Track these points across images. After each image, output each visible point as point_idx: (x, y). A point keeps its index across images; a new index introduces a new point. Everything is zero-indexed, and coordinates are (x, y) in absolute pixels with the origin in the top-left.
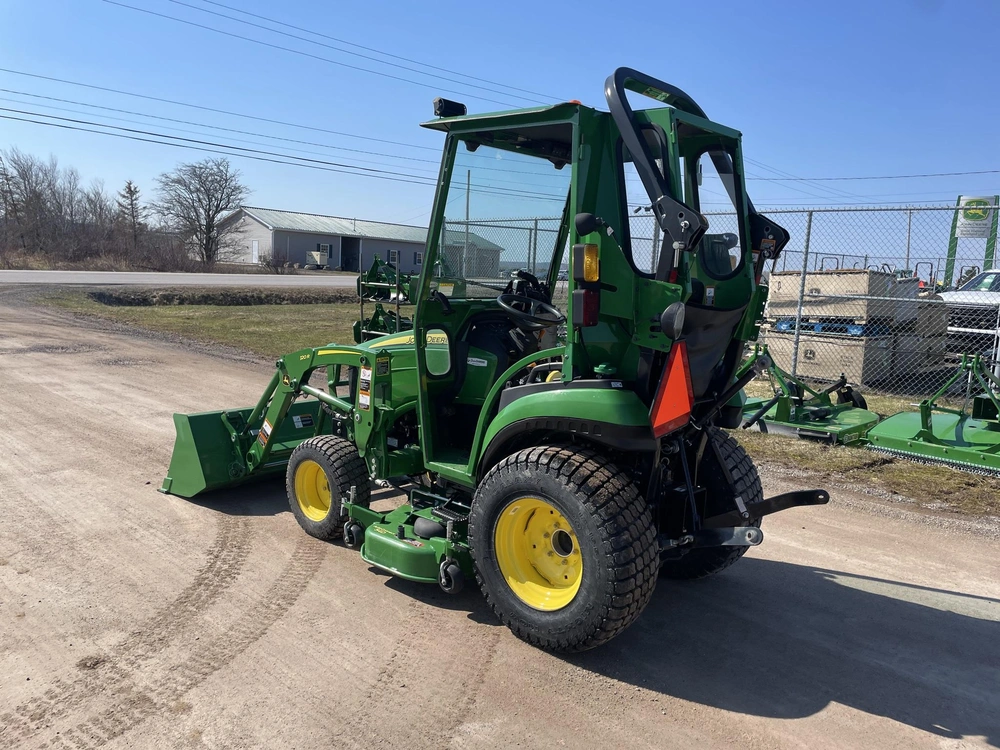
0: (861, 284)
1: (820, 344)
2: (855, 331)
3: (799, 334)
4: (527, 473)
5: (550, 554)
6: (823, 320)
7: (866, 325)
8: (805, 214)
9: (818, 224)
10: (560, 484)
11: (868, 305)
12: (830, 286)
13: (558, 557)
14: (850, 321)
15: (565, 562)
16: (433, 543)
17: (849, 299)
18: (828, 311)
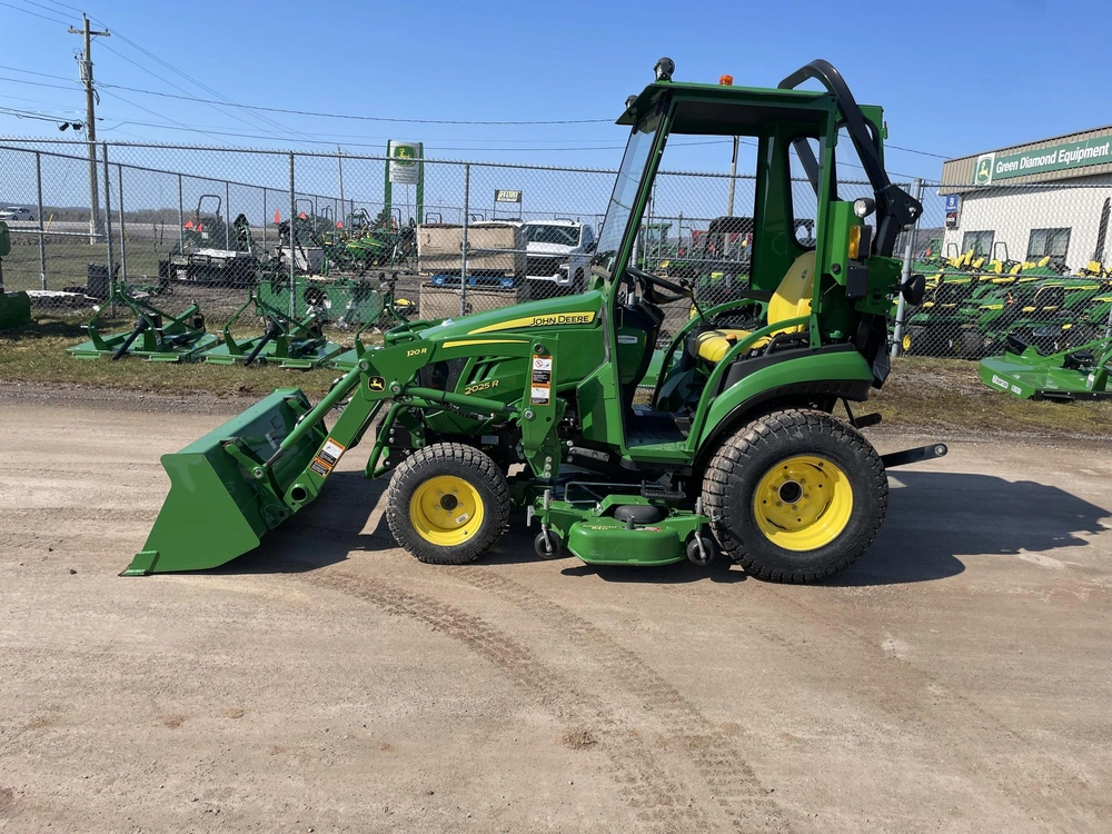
0: (507, 239)
1: (476, 297)
2: (506, 284)
3: (466, 289)
4: (799, 435)
5: (779, 504)
6: (475, 273)
7: (515, 277)
8: (463, 166)
9: (477, 178)
10: (836, 438)
11: (516, 258)
12: (480, 240)
13: (786, 506)
14: (501, 273)
15: (795, 508)
16: (668, 524)
17: (499, 253)
18: (479, 264)
